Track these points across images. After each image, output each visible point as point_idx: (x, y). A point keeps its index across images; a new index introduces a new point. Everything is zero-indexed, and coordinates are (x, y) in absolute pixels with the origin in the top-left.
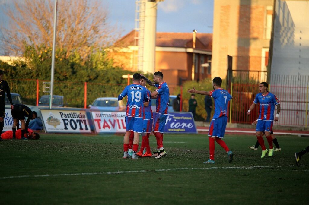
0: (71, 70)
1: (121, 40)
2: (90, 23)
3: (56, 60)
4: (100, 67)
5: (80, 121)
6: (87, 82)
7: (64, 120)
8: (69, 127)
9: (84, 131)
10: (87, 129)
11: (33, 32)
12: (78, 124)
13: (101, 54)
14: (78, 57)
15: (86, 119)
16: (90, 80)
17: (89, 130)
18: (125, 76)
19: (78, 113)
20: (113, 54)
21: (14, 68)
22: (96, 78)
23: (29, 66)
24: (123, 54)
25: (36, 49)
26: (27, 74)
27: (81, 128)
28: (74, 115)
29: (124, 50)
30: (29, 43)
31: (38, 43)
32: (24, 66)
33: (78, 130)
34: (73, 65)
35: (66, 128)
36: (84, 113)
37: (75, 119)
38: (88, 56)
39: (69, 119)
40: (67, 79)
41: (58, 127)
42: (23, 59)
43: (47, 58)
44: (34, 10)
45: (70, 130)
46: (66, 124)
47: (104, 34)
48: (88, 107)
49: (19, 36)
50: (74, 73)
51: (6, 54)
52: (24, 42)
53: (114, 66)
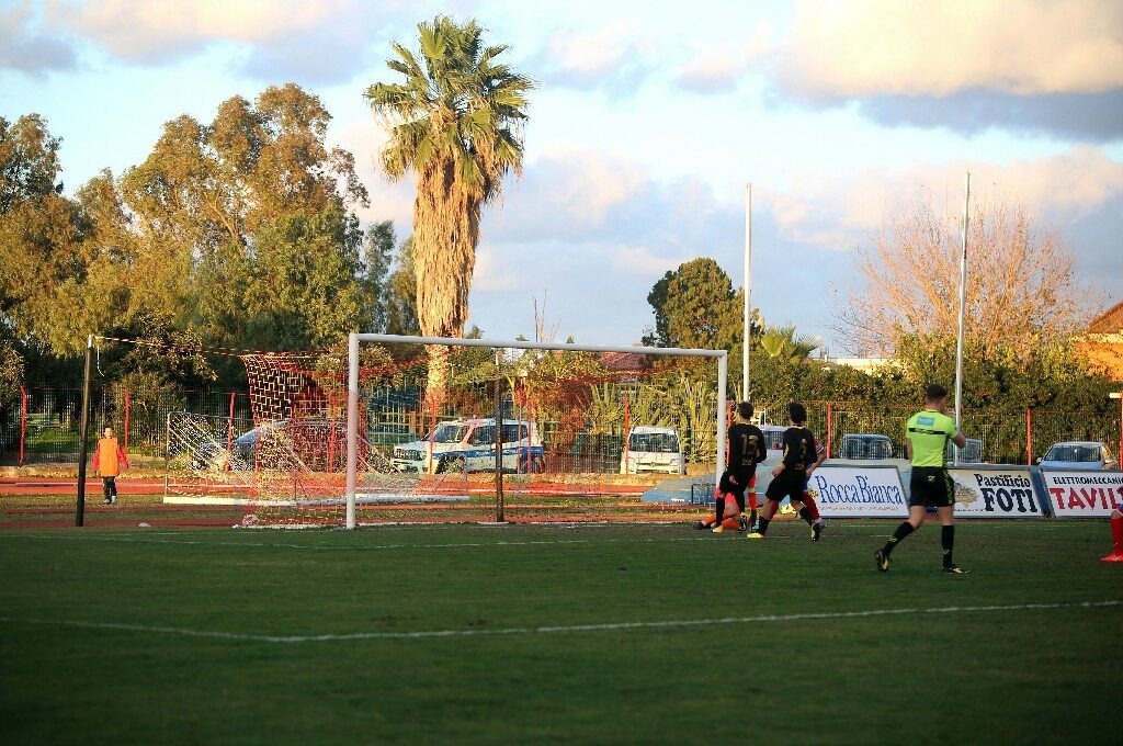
0: (996, 383)
1: (1105, 317)
2: (1038, 283)
3: (965, 362)
4: (1061, 376)
5: (1018, 493)
6: (1031, 408)
7: (984, 491)
8: (995, 505)
9: (1028, 513)
10: (1034, 510)
11: (917, 307)
12: (1014, 499)
13: (1061, 348)
14: (1010, 356)
15: (1031, 488)
16: (1038, 403)
17: (1039, 513)
18: (1113, 395)
19: (1014, 474)
20: (1086, 348)
21: (879, 383)
22: (1051, 400)
23: (908, 378)
24: (1109, 347)
25: (923, 341)
26: (905, 394)
27: (1022, 509)
28: (1006, 481)
29: (1112, 338)
30: (909, 329)
31: (927, 328)
32: (898, 378)
33: (1015, 512)
34: (1000, 374)
35: (989, 508)
36: (1025, 475)
37: (1008, 489)
38: (1033, 354)
39: (996, 489)
40: (988, 402)
41: (972, 506)
42: (897, 364)
43: (945, 358)
44: (917, 260)
45: (998, 511)
46: (988, 500)
47: (1066, 305)
48: (1034, 463)
49: (887, 313)
50: (1003, 389)
51: (861, 355)
52: (899, 328)
53: (1090, 374)
